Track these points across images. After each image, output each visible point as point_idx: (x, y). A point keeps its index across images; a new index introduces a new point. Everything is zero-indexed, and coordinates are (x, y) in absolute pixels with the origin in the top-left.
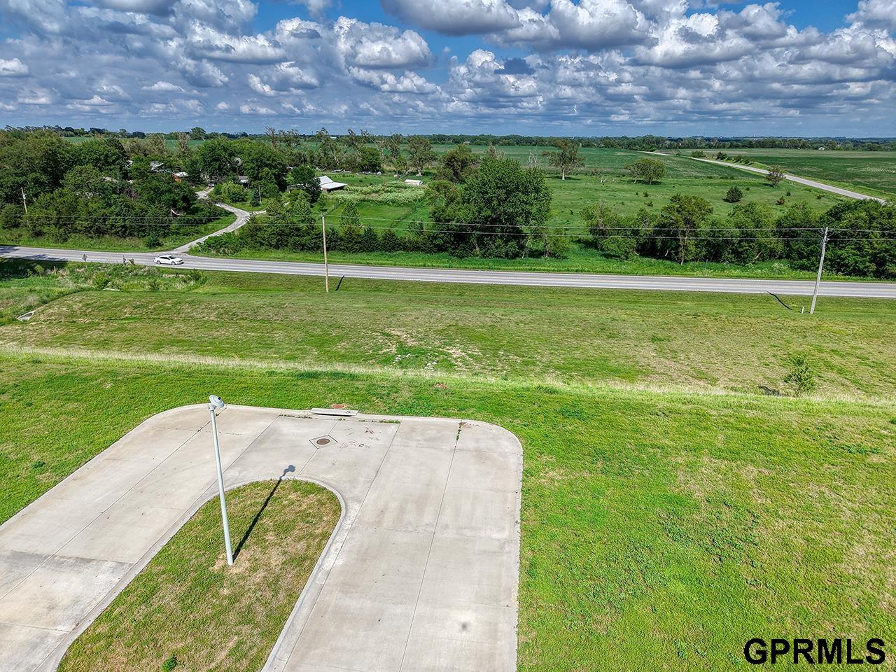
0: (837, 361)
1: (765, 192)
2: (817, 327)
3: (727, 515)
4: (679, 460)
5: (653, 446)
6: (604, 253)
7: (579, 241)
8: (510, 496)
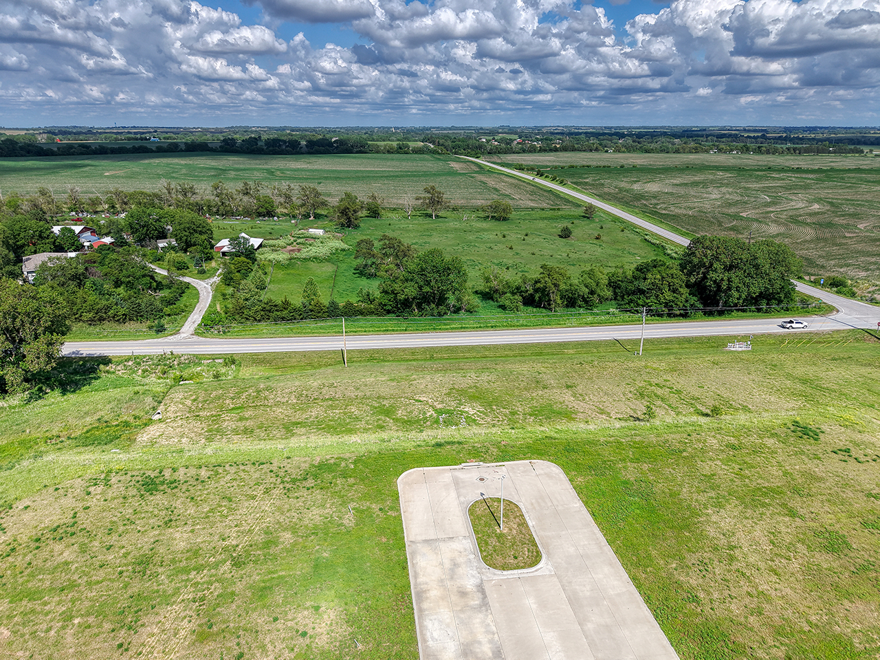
0: (659, 392)
1: (585, 225)
2: (646, 367)
3: (643, 485)
4: (620, 466)
5: (608, 461)
6: (499, 304)
7: (476, 292)
8: (571, 491)
